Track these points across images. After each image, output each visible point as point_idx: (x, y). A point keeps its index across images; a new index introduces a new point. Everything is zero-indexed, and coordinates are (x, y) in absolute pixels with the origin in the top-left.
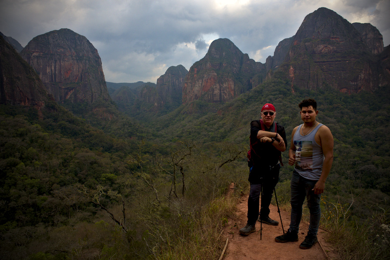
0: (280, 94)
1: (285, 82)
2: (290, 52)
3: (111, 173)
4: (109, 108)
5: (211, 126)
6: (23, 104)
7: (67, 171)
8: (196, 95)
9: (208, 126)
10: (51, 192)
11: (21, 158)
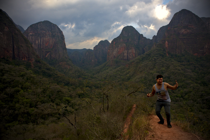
0: (160, 56)
1: (163, 50)
2: (166, 33)
3: (68, 97)
4: (68, 62)
5: (122, 73)
6: (23, 59)
7: (45, 96)
8: (114, 56)
9: (121, 73)
10: (37, 106)
11: (22, 88)
